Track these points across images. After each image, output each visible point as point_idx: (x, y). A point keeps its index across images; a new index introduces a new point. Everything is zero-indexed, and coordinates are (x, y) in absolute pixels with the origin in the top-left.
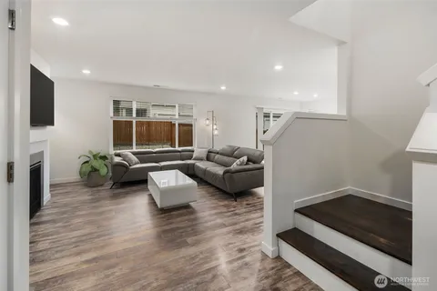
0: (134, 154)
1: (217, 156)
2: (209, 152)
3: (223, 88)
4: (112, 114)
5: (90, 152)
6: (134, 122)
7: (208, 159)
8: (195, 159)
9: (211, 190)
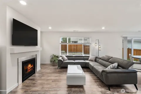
0: (66, 56)
1: (100, 60)
2: (96, 58)
3: (103, 28)
4: (61, 42)
5: (53, 55)
6: (68, 45)
7: (95, 61)
8: (89, 60)
9: (95, 78)
